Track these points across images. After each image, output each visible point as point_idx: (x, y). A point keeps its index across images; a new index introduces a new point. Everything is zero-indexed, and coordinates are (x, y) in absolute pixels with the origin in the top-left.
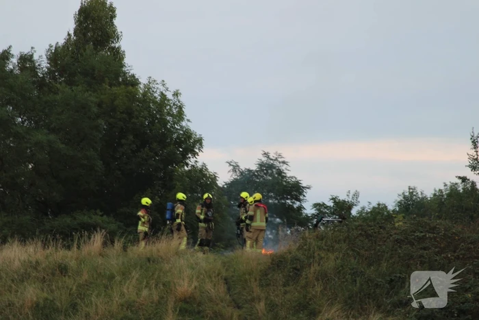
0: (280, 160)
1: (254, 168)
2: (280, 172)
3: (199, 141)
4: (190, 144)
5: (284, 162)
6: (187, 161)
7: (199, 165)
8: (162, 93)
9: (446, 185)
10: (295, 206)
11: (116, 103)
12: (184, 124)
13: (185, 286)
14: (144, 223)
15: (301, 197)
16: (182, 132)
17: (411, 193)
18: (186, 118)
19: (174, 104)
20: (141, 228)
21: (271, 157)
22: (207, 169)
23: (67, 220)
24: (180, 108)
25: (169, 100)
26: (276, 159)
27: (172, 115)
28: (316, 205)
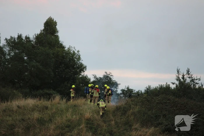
0: (111, 75)
1: (102, 77)
2: (110, 79)
3: (85, 67)
4: (82, 68)
5: (112, 75)
6: (81, 74)
7: (85, 75)
8: (73, 51)
9: (159, 85)
10: (115, 90)
11: (59, 53)
12: (81, 61)
13: (88, 115)
14: (72, 93)
15: (117, 87)
16: (80, 64)
17: (149, 87)
18: (81, 59)
19: (77, 55)
20: (72, 95)
21: (108, 74)
22: (87, 77)
23: (41, 91)
24: (79, 56)
25: (76, 53)
26: (109, 74)
27: (77, 58)
28: (121, 90)
